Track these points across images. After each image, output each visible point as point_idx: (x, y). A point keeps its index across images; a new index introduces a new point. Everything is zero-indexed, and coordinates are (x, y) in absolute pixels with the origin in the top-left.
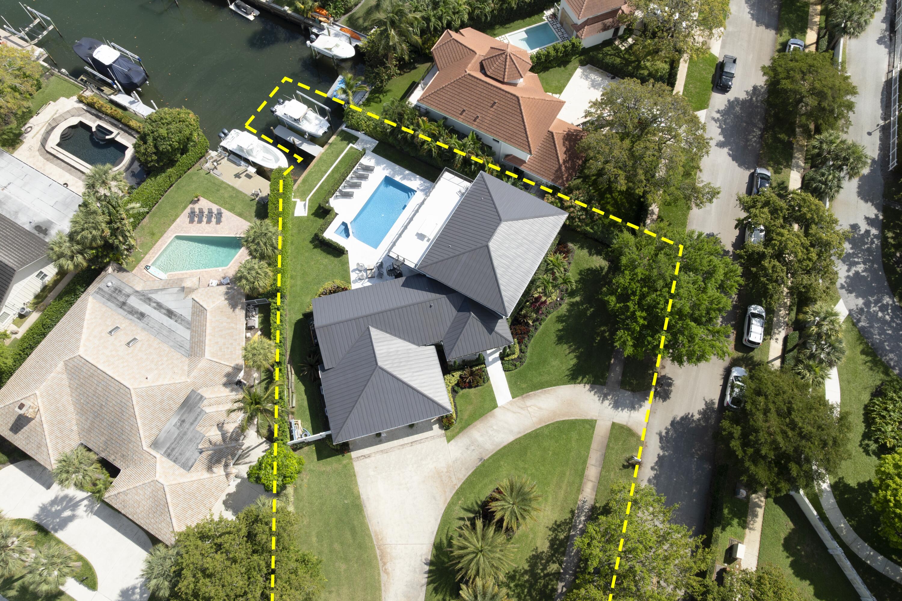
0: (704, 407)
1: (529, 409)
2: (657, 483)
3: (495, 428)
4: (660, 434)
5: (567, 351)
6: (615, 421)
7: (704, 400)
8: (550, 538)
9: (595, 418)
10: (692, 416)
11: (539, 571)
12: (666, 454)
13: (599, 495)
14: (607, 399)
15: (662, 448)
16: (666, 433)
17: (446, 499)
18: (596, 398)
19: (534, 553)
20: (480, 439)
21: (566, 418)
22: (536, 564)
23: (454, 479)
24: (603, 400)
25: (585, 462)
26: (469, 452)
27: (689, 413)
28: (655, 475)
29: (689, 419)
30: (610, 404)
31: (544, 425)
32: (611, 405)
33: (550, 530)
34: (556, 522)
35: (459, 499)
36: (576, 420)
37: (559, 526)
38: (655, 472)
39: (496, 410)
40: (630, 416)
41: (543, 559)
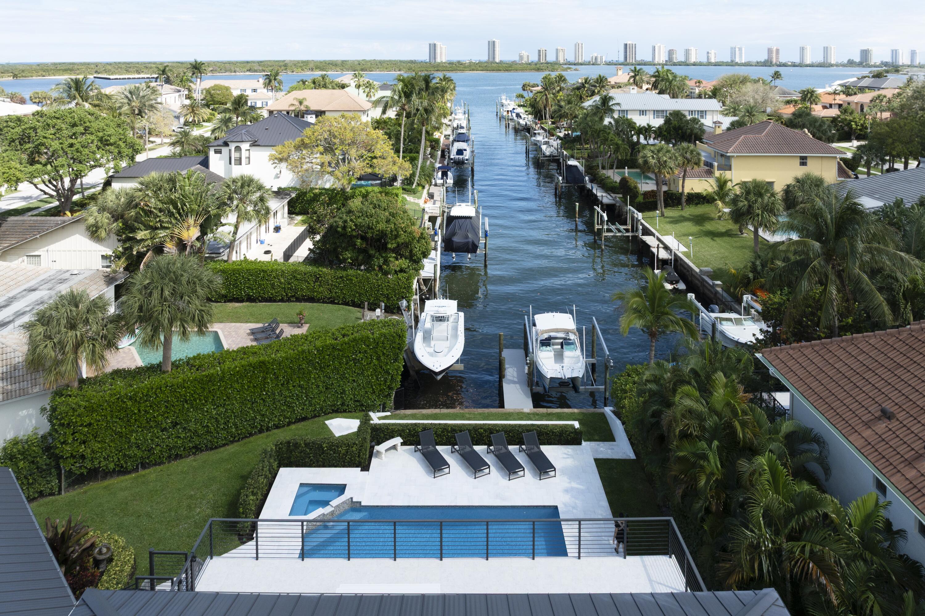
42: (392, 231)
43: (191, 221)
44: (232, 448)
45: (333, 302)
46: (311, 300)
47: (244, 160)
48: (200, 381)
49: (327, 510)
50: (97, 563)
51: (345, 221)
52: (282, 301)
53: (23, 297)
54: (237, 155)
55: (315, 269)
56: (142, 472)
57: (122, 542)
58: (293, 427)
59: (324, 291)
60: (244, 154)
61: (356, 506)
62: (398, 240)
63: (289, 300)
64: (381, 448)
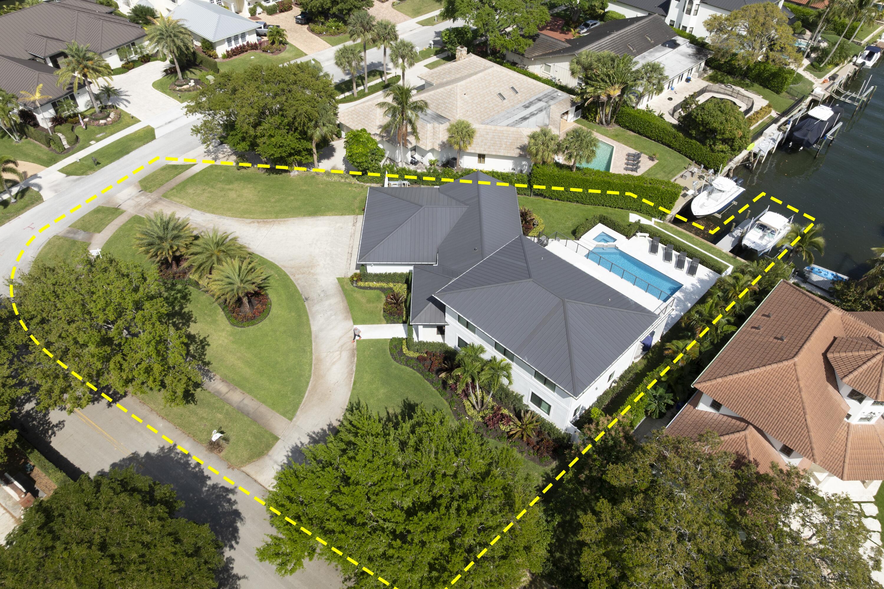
0: (235, 572)
1: (338, 352)
2: (179, 463)
3: (333, 317)
4: (233, 491)
5: (391, 411)
6: (279, 441)
7: (244, 577)
8: (197, 336)
9: (294, 419)
10: (232, 547)
11: (174, 320)
12: (205, 489)
13: (208, 394)
14: (309, 443)
15: (215, 487)
16: (230, 499)
17: (285, 267)
18: (317, 430)
19: (193, 319)
20: (327, 303)
21: (309, 388)
22: (183, 318)
23: (300, 276)
24: (311, 437)
25: (250, 392)
26: (319, 292)
27: (237, 543)
28: (189, 464)
29: (230, 540)
30: (302, 444)
31: (314, 362)
32: (299, 445)
33: (205, 338)
34: (209, 345)
35: (279, 275)
36: (303, 397)
37: (203, 347)
38: (192, 466)
39: (351, 322)
40: (276, 462)
41: (183, 325)
42: (721, 130)
43: (617, 86)
44: (590, 207)
45: (679, 152)
46: (669, 146)
47: (693, 12)
48: (583, 180)
49: (605, 244)
50: (534, 225)
51: (698, 114)
52: (654, 140)
53: (535, 103)
54: (690, 7)
55: (676, 132)
56: (557, 201)
57: (542, 222)
58: (617, 209)
59: (677, 145)
60: (694, 7)
61: (616, 248)
62: (724, 136)
63: (658, 141)
64: (639, 234)
